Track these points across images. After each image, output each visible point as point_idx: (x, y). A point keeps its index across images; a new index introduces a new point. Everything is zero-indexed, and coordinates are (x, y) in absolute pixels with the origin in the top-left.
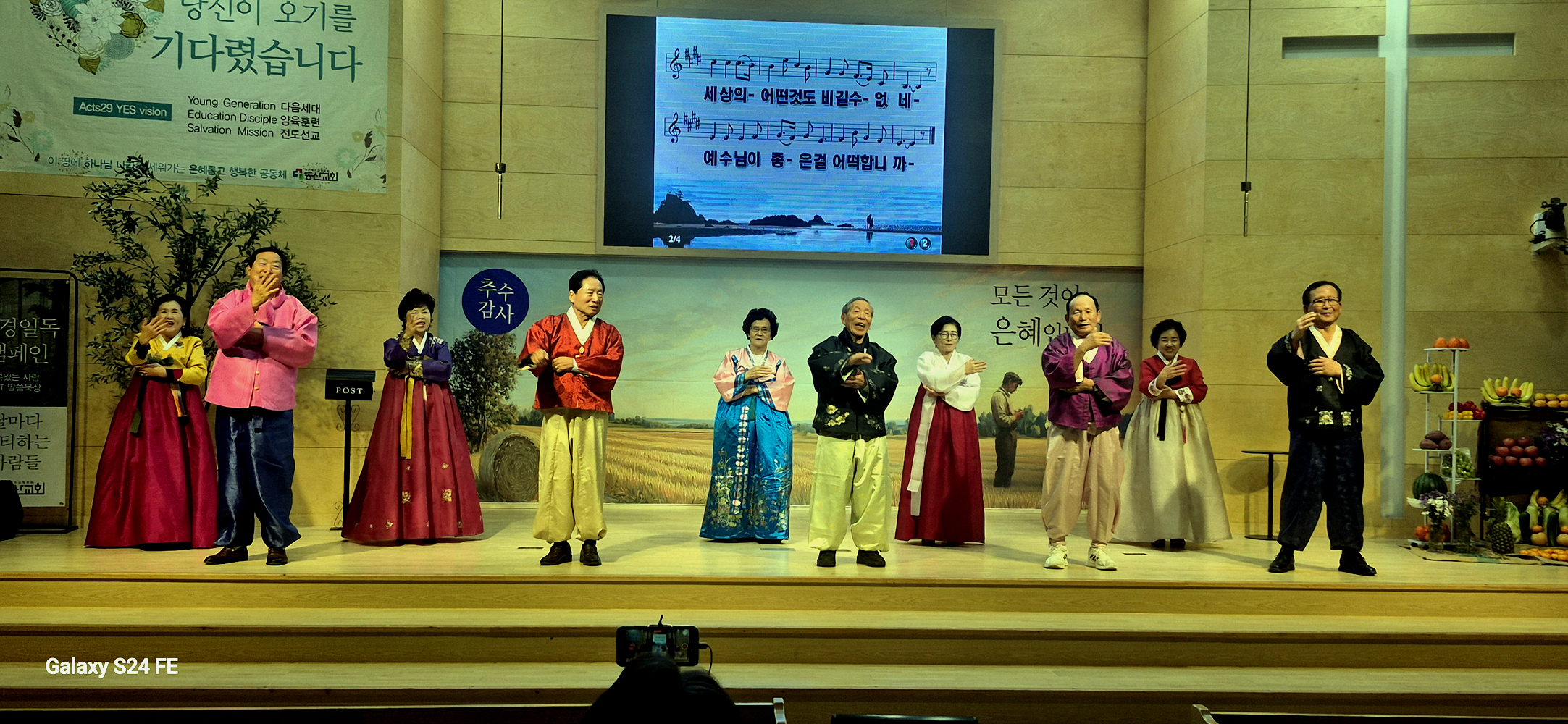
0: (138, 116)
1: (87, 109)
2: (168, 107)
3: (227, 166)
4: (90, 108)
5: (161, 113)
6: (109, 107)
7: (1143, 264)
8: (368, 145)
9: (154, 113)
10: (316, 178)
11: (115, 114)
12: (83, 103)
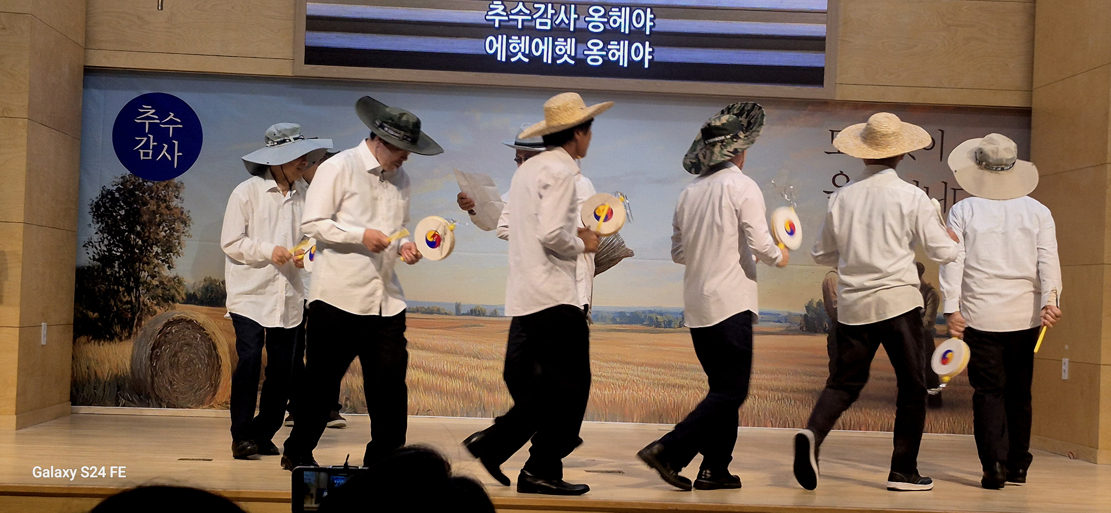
7: (1031, 103)
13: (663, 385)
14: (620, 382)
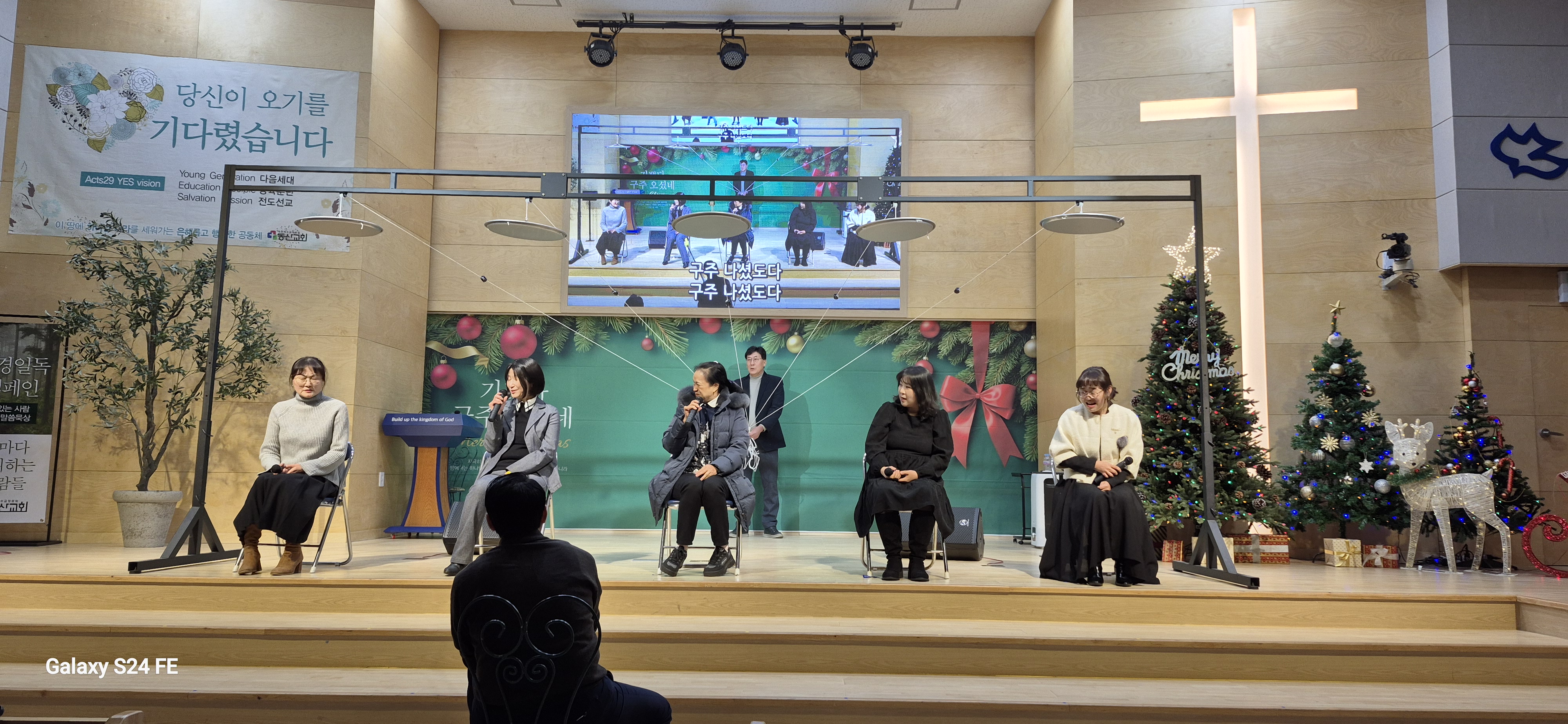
0: (136, 187)
1: (92, 181)
2: (162, 179)
3: (210, 229)
5: (155, 184)
6: (111, 179)
8: (335, 211)
9: (150, 184)
10: (288, 238)
11: (116, 185)
12: (89, 177)
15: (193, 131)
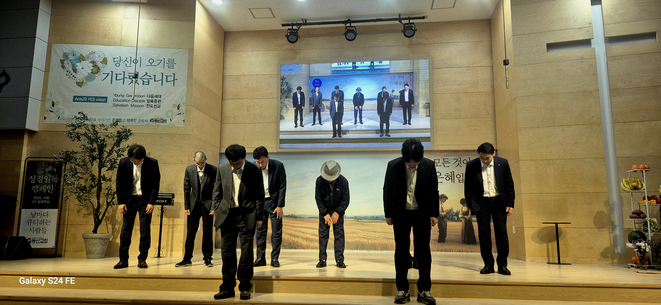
0: (95, 101)
1: (77, 100)
2: (106, 98)
3: (126, 118)
4: (79, 99)
5: (103, 100)
6: (86, 99)
8: (178, 109)
9: (101, 100)
10: (159, 122)
11: (87, 101)
12: (76, 98)
13: (387, 238)
14: (374, 238)
15: (119, 77)
